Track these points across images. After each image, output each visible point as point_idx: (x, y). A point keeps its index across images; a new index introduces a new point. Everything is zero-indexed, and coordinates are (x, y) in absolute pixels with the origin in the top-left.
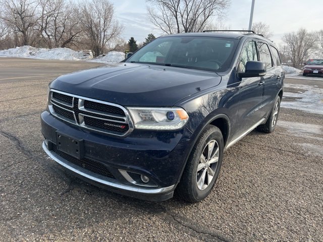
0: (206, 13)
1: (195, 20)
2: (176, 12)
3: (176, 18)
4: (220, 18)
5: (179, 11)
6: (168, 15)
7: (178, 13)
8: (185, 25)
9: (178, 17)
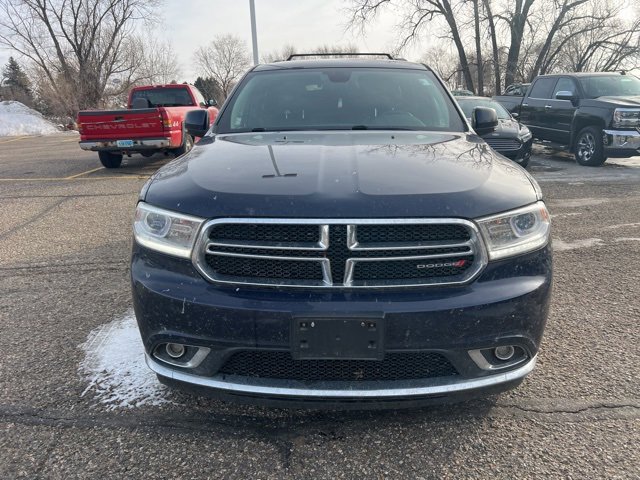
0: (116, 12)
1: (95, 28)
2: (44, 9)
3: (48, 23)
4: (150, 23)
5: (48, 6)
6: (23, 16)
7: (48, 13)
8: (72, 38)
9: (50, 20)
